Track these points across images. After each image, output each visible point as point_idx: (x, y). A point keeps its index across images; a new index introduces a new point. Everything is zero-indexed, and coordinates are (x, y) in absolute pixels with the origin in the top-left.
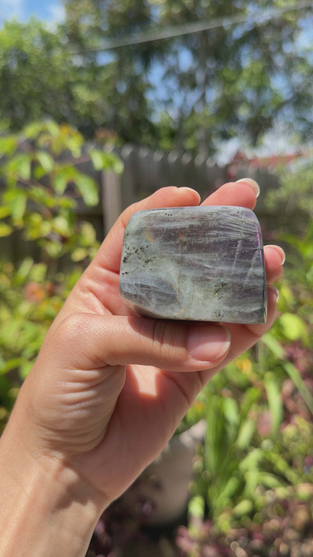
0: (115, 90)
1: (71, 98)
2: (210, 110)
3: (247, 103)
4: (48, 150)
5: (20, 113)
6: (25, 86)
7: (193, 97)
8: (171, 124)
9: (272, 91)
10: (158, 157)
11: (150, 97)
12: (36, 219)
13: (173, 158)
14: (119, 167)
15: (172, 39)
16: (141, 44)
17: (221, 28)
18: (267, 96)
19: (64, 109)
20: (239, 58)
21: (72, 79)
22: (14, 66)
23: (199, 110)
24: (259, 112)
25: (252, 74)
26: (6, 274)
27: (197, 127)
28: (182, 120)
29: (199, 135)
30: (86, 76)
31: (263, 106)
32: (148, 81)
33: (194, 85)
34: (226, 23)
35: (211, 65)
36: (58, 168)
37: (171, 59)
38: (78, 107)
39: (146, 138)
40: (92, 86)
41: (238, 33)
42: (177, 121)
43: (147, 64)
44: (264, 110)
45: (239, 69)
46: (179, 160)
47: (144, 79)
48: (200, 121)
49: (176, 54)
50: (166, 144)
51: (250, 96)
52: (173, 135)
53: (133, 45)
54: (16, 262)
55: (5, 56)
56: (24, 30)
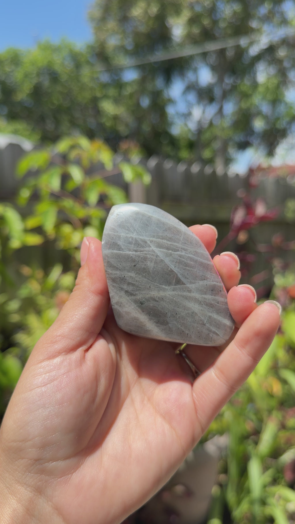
0: (138, 105)
1: (98, 112)
2: (227, 122)
3: (263, 115)
4: (78, 162)
5: (50, 126)
6: (55, 102)
7: (211, 111)
8: (190, 136)
9: (286, 104)
10: (182, 168)
11: (170, 110)
12: (67, 229)
13: (195, 168)
14: (147, 179)
15: (191, 57)
16: (163, 62)
17: (238, 47)
18: (281, 109)
19: (92, 122)
20: (255, 74)
21: (98, 95)
22: (46, 83)
23: (217, 122)
24: (274, 124)
25: (267, 89)
26: (37, 280)
27: (215, 138)
28: (200, 131)
29: (217, 145)
30: (112, 92)
31: (278, 119)
32: (169, 96)
33: (212, 100)
34: (243, 42)
35: (228, 81)
36: (88, 181)
37: (190, 76)
38: (104, 120)
39: (167, 149)
40: (117, 101)
41: (254, 51)
42: (196, 133)
43: (168, 80)
44: (279, 122)
45: (255, 85)
46: (201, 171)
47: (165, 95)
48: (218, 132)
49: (195, 70)
50: (184, 154)
51: (265, 108)
52: (192, 145)
53: (155, 63)
54: (47, 269)
55: (38, 75)
56: (56, 50)
